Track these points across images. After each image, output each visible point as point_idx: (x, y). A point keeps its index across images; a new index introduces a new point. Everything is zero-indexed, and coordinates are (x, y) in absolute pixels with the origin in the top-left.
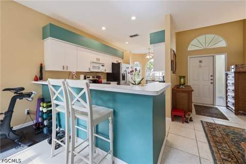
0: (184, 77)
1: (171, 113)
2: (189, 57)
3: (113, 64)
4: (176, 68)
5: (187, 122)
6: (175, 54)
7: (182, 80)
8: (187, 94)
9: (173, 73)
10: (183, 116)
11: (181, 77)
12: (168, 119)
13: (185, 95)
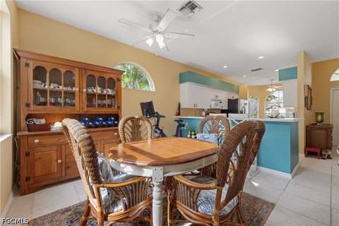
0: (322, 114)
1: (305, 150)
2: (331, 89)
3: (229, 100)
4: (311, 104)
5: (324, 159)
6: (310, 89)
7: (319, 118)
8: (325, 132)
9: (308, 109)
10: (319, 152)
11: (317, 114)
12: (302, 155)
13: (323, 132)
